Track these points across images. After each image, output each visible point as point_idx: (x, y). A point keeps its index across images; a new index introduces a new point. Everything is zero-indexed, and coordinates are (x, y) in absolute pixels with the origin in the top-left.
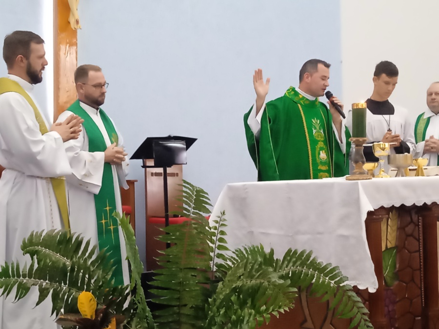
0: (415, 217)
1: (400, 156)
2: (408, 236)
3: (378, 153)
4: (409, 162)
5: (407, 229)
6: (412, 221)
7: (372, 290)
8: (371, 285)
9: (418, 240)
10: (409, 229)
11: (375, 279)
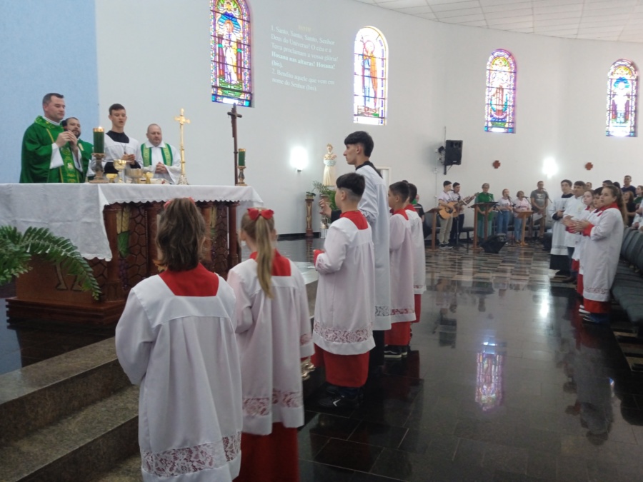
0: (142, 212)
1: (134, 170)
2: (138, 224)
3: (117, 167)
4: (140, 174)
5: (136, 219)
6: (140, 214)
7: (108, 260)
8: (107, 256)
9: (145, 227)
10: (138, 219)
11: (109, 252)
